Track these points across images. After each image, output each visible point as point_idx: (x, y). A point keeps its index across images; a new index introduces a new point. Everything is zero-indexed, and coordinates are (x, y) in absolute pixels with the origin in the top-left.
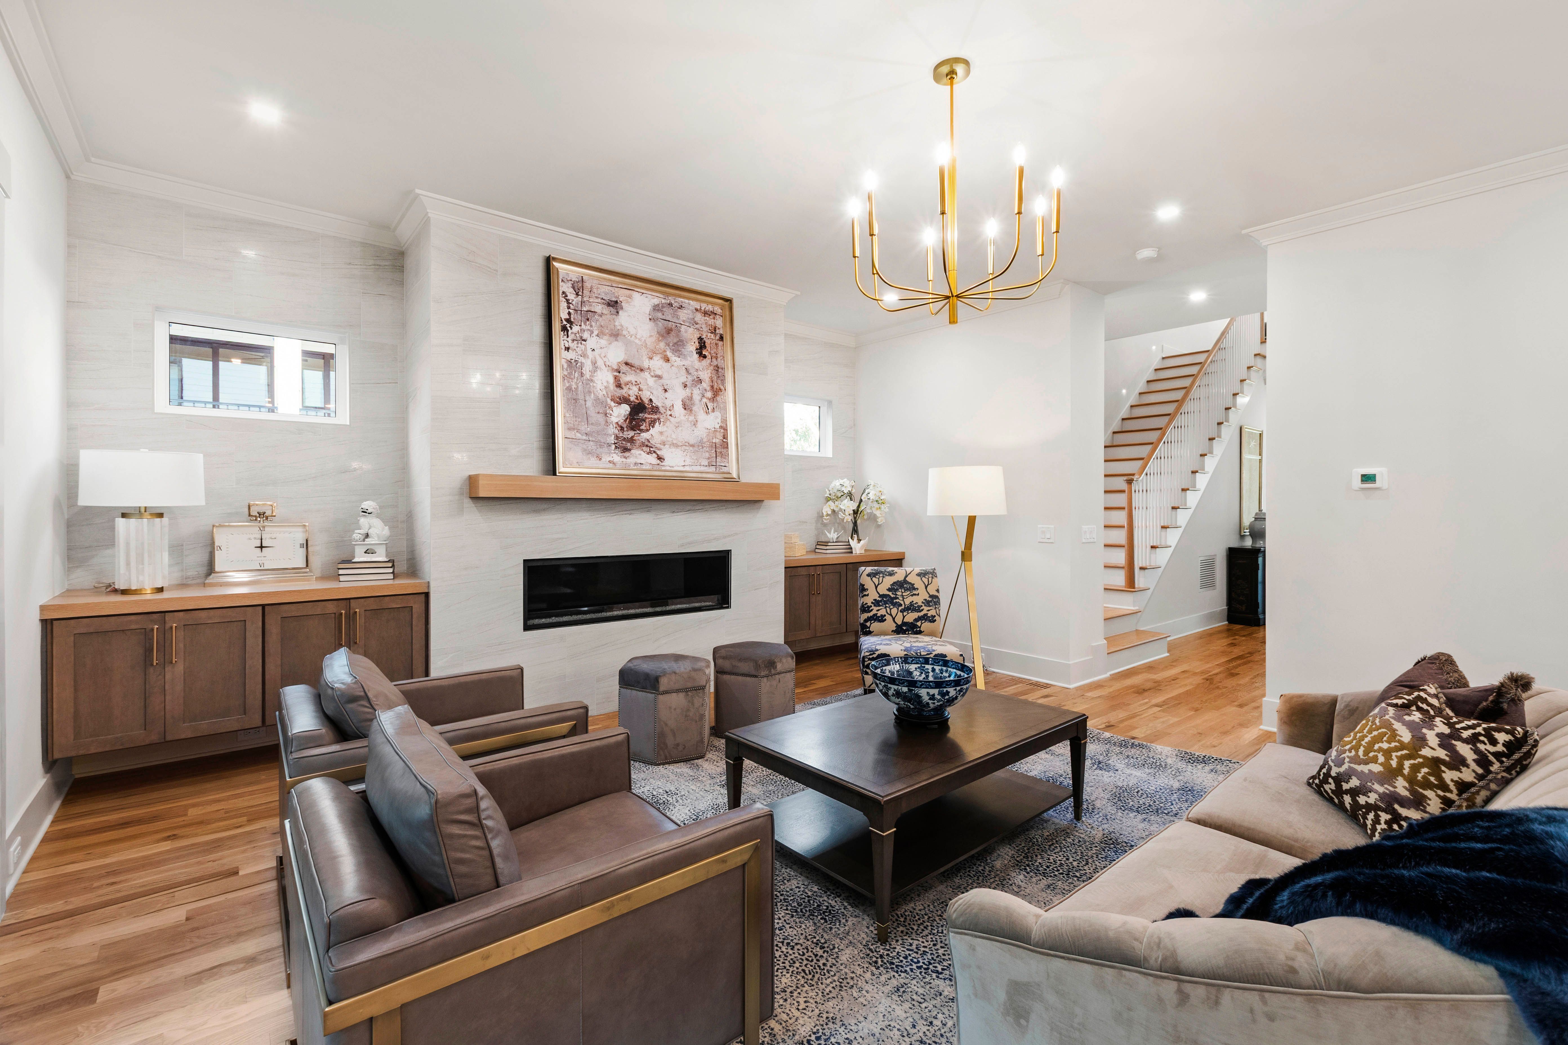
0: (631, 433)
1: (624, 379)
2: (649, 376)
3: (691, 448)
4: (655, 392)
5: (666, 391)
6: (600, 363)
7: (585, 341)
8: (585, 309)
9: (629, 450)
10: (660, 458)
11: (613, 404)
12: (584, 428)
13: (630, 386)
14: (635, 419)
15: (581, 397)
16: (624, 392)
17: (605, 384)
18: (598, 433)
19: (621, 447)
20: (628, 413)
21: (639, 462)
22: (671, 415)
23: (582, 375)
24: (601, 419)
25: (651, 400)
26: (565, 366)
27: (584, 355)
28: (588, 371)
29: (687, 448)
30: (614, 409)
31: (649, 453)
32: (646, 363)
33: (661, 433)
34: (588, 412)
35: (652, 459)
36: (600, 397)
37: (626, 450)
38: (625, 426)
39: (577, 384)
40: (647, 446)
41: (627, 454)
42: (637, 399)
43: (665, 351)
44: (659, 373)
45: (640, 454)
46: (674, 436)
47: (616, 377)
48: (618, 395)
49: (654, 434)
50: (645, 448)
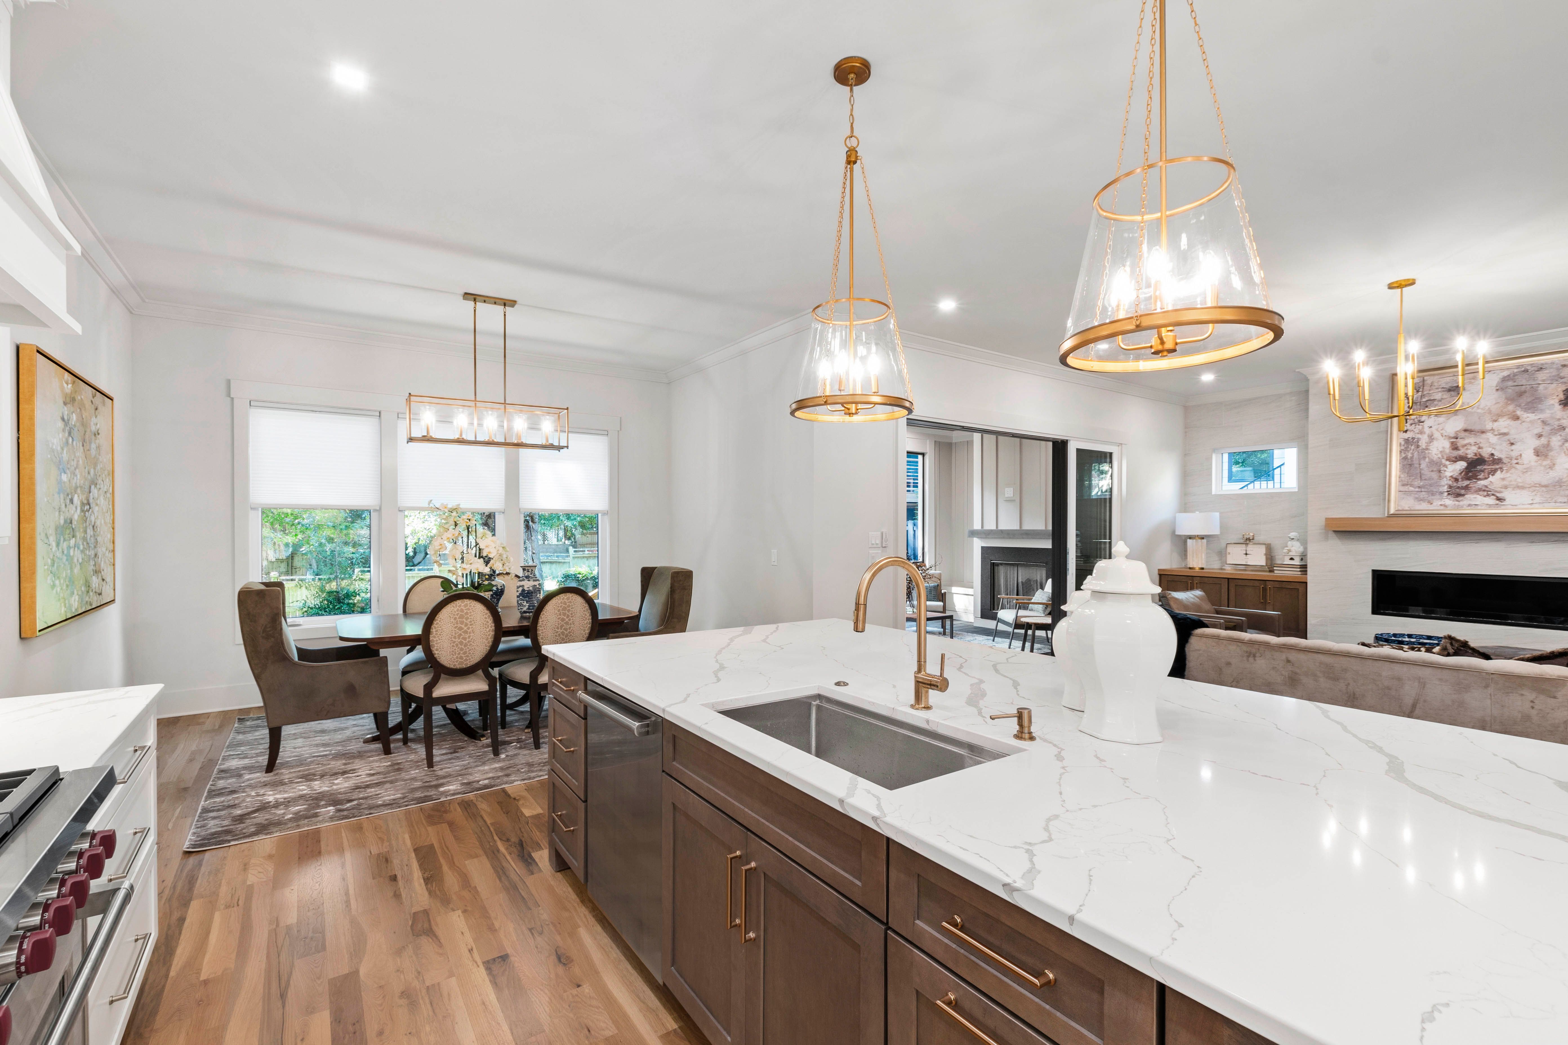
0: (1466, 483)
1: (1461, 442)
2: (1492, 435)
3: (1544, 489)
4: (1498, 447)
5: (1512, 444)
6: (1437, 435)
7: (1423, 422)
8: (1424, 400)
9: (1463, 495)
10: (1499, 499)
11: (1448, 463)
12: (1418, 482)
13: (1469, 447)
14: (1472, 471)
15: (1416, 462)
16: (1461, 452)
17: (1441, 450)
18: (1431, 485)
19: (1454, 494)
20: (1464, 467)
21: (1474, 503)
22: (1517, 463)
23: (1418, 446)
24: (1435, 475)
25: (1492, 455)
26: (1403, 443)
27: (1421, 432)
28: (1424, 442)
29: (1537, 489)
30: (1449, 466)
31: (1488, 495)
32: (1489, 425)
33: (1503, 479)
34: (1422, 472)
35: (1491, 500)
36: (1435, 459)
37: (1459, 495)
38: (1460, 477)
39: (1412, 454)
40: (1484, 491)
41: (1460, 498)
42: (1476, 455)
43: (1515, 412)
44: (1505, 431)
45: (1475, 498)
46: (1519, 480)
47: (1452, 443)
48: (1453, 456)
49: (1495, 481)
50: (1481, 493)
